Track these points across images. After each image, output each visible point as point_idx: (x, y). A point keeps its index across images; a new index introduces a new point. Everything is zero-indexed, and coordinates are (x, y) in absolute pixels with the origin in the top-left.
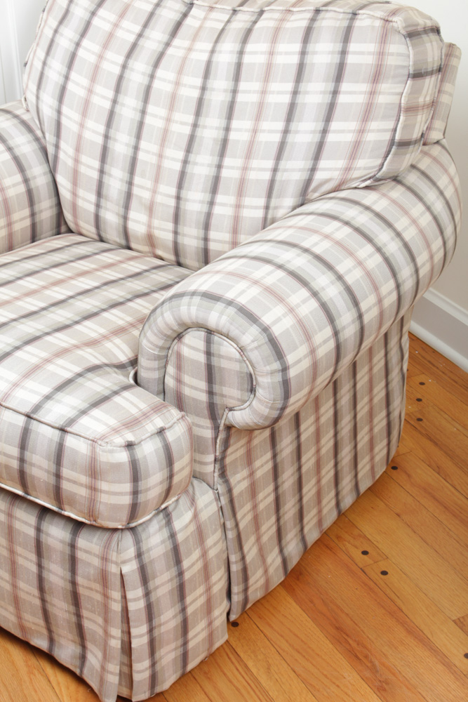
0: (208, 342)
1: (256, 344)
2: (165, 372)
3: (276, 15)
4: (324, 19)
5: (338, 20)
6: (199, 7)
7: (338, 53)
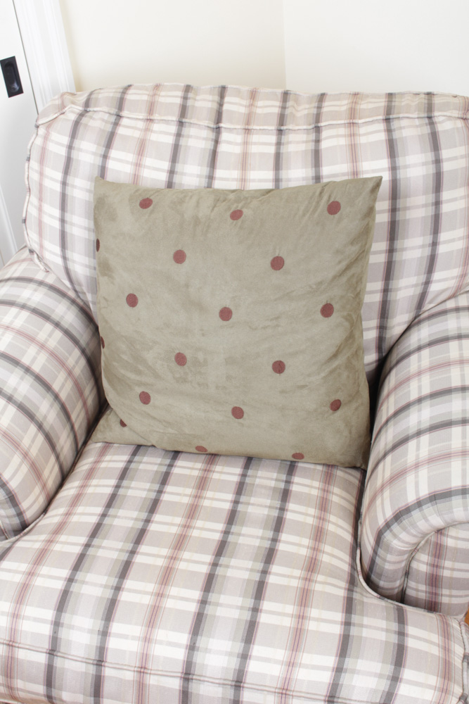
2: (411, 559)
3: (342, 131)
4: (401, 128)
5: (417, 126)
6: (230, 130)
7: (433, 164)
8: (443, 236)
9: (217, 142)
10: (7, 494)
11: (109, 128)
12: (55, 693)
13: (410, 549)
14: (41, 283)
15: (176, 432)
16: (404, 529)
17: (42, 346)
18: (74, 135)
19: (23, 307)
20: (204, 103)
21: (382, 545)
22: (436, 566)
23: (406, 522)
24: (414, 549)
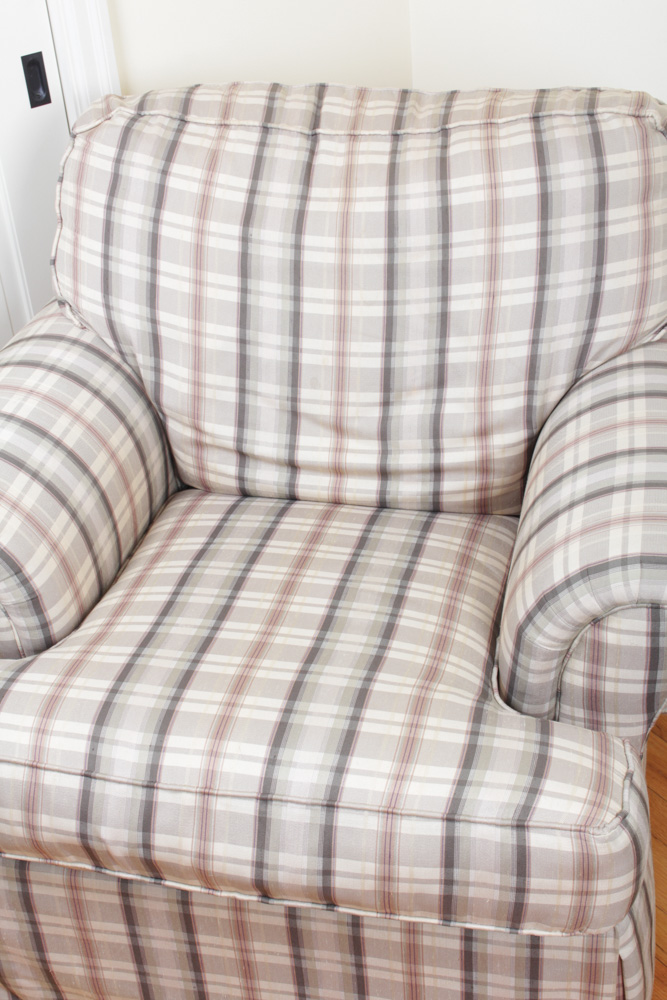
0: (655, 619)
2: (562, 668)
3: (476, 133)
4: (553, 128)
5: (574, 126)
6: (330, 137)
7: (594, 172)
8: (610, 268)
9: (312, 152)
10: (29, 595)
11: (170, 136)
12: (91, 830)
13: (559, 649)
14: (75, 342)
16: (550, 619)
17: (77, 417)
18: (123, 145)
19: (52, 368)
20: (296, 105)
21: (523, 647)
22: (594, 676)
23: (552, 608)
24: (566, 655)
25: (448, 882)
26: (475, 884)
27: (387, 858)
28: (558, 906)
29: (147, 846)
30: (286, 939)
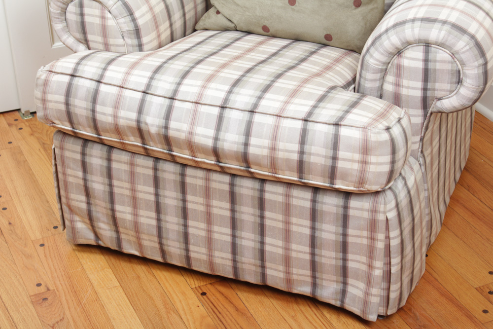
0: (427, 52)
1: (468, 47)
2: (383, 79)
10: (135, 27)
12: (142, 118)
13: (380, 67)
15: (251, 15)
16: (376, 50)
21: (365, 67)
22: (398, 85)
23: (377, 44)
24: (385, 72)
25: (302, 153)
26: (313, 154)
27: (275, 138)
28: (352, 169)
29: (166, 127)
30: (229, 201)
